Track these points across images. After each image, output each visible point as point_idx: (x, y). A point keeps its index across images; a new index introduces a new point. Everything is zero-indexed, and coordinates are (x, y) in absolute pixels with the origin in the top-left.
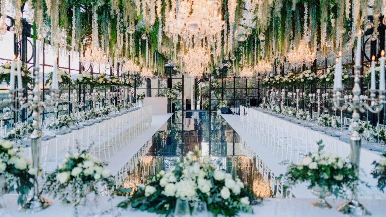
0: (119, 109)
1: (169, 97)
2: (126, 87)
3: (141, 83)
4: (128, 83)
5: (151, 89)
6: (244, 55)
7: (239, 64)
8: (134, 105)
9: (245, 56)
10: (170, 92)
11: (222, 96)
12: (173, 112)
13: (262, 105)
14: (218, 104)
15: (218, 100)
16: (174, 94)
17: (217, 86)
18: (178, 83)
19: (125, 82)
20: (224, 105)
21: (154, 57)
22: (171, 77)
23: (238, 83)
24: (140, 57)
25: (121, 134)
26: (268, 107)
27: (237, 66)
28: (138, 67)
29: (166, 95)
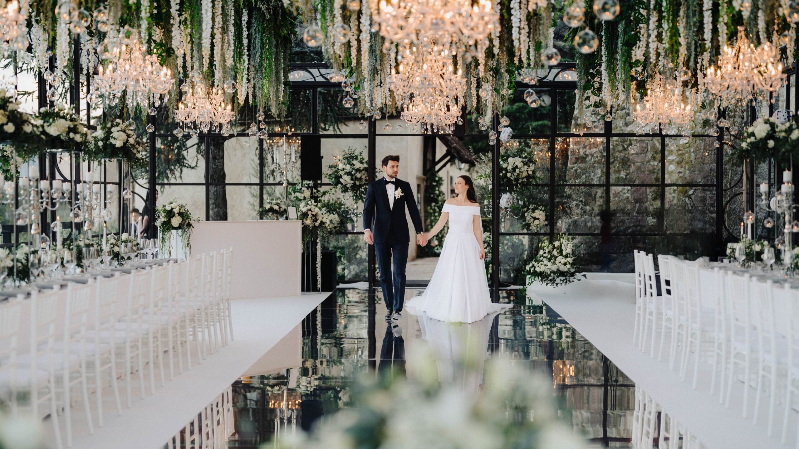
0: (79, 257)
1: (308, 222)
2: (112, 165)
3: (180, 161)
4: (118, 144)
5: (224, 185)
6: (654, 18)
7: (630, 64)
8: (149, 247)
9: (659, 21)
10: (314, 197)
11: (551, 220)
12: (324, 289)
13: (738, 248)
14: (533, 255)
15: (532, 235)
16: (331, 208)
17: (526, 170)
18: (350, 158)
19: (107, 138)
20: (561, 259)
21: (238, 26)
22: (316, 129)
23: (625, 163)
24: (175, 21)
25: (90, 365)
26: (768, 256)
27: (620, 75)
28: (166, 72)
29: (292, 212)
